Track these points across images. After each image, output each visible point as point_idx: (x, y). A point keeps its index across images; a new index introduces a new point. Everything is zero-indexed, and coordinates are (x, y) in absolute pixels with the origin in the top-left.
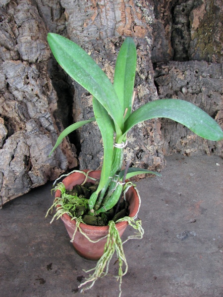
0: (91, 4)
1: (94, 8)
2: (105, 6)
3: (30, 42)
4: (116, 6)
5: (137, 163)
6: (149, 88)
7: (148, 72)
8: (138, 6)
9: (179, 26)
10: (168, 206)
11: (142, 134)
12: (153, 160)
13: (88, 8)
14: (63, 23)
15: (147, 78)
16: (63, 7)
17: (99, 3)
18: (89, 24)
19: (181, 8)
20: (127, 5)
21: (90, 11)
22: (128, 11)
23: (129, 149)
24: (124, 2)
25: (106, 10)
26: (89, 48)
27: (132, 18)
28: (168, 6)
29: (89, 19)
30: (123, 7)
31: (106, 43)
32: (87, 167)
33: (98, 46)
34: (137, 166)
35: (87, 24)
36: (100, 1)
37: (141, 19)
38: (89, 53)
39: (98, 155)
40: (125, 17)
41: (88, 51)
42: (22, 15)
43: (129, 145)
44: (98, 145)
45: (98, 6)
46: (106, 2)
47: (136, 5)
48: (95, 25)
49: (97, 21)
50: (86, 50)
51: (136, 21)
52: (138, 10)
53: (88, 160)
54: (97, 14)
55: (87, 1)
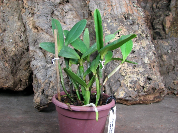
0: (108, 5)
1: (109, 6)
2: (116, 5)
3: (72, 19)
4: (122, 6)
5: (147, 85)
6: (149, 41)
7: (147, 32)
8: (134, 7)
9: (157, 30)
10: (177, 114)
11: (148, 68)
12: (158, 85)
13: (106, 7)
14: (90, 20)
15: (146, 36)
16: (91, 10)
17: (112, 4)
18: (107, 14)
19: (157, 22)
20: (128, 5)
21: (107, 8)
22: (129, 8)
23: (141, 75)
24: (126, 3)
25: (116, 7)
26: (109, 18)
27: (132, 11)
28: (149, 20)
29: (107, 10)
30: (126, 5)
31: (119, 16)
32: (111, 89)
33: (114, 17)
34: (147, 88)
35: (106, 14)
36: (113, 3)
37: (137, 13)
38: (109, 21)
39: (119, 79)
40: (128, 11)
41: (108, 20)
42: (68, 7)
43: (141, 73)
44: (118, 75)
45: (112, 5)
46: (116, 3)
47: (133, 6)
48: (111, 14)
49: (112, 12)
50: (107, 20)
51: (134, 13)
52: (135, 8)
53: (112, 84)
54: (111, 9)
55: (105, 3)
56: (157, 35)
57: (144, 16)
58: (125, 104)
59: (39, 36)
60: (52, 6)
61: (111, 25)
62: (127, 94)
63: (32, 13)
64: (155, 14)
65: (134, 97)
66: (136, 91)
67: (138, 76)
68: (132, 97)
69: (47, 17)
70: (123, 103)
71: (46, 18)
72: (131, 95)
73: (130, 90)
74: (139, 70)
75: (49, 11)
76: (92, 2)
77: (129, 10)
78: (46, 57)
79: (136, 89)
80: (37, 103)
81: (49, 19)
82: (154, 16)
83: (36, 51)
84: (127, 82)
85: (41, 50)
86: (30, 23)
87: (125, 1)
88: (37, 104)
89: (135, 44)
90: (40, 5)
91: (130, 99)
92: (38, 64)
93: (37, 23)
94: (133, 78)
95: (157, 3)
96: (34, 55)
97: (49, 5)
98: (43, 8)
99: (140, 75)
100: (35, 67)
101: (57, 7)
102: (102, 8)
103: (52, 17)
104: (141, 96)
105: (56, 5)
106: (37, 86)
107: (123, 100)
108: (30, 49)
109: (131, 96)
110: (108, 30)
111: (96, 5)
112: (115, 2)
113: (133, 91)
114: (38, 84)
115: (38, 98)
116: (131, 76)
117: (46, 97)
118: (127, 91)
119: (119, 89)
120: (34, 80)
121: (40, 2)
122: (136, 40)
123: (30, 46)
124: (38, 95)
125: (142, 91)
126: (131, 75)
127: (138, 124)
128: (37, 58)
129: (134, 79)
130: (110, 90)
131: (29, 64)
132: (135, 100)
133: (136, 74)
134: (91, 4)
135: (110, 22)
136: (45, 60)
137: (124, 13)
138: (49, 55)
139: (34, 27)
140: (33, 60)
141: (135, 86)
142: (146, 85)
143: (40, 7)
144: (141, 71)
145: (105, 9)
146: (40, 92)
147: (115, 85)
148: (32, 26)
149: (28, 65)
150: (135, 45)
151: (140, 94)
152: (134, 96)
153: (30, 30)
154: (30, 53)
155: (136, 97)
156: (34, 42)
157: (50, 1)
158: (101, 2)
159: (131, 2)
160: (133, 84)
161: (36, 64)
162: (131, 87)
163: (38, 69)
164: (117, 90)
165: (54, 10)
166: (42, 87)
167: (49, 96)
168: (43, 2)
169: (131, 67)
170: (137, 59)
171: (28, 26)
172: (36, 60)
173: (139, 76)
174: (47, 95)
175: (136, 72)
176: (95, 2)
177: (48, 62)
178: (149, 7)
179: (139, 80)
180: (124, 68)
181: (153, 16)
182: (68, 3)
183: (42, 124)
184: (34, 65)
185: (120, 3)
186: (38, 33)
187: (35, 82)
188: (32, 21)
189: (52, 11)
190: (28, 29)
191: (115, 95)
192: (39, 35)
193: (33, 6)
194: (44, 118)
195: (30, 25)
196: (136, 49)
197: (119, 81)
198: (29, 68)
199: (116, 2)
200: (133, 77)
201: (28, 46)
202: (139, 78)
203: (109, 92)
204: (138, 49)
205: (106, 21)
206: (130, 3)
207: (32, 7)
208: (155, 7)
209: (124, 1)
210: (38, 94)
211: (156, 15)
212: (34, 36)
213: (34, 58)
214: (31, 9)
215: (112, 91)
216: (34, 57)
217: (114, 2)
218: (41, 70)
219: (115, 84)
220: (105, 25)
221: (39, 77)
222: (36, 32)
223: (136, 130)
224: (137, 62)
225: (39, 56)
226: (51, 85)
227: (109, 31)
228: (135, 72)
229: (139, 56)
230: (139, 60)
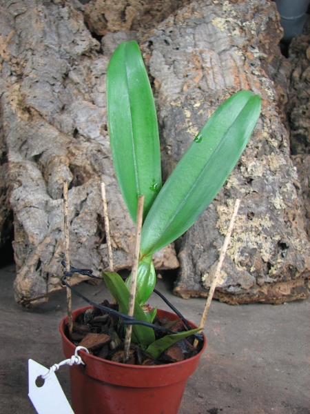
0: (194, 66)
1: (197, 69)
2: (212, 68)
4: (226, 72)
5: (279, 261)
6: (285, 158)
7: (282, 136)
8: (254, 74)
9: (301, 131)
11: (281, 220)
12: (303, 261)
13: (189, 70)
15: (280, 146)
16: (153, 75)
17: (204, 65)
18: (192, 87)
19: (301, 111)
20: (241, 70)
21: (192, 73)
22: (242, 77)
23: (265, 236)
24: (236, 66)
25: (213, 73)
26: (198, 99)
27: (248, 84)
28: (283, 107)
29: (191, 79)
30: (236, 71)
31: (221, 94)
32: (195, 265)
33: (209, 96)
34: (279, 266)
35: (188, 87)
36: (206, 63)
37: (261, 89)
38: (198, 105)
39: (215, 243)
40: (240, 83)
41: (195, 103)
42: (102, 66)
43: (265, 230)
44: (212, 232)
45: (203, 68)
46: (213, 64)
47: (252, 73)
48: (200, 88)
49: (203, 84)
50: (192, 102)
51: (253, 89)
52: (256, 78)
53: (198, 253)
54: (202, 75)
55: (188, 62)
56: (301, 142)
57: (274, 96)
58: (226, 302)
59: (33, 131)
60: (66, 61)
61: (201, 114)
62: (232, 280)
63: (19, 73)
64: (296, 93)
65: (247, 288)
66: (254, 272)
67: (258, 239)
68: (242, 287)
69: (53, 85)
70: (221, 300)
71: (50, 87)
72: (241, 281)
73: (240, 269)
74: (262, 223)
75: (58, 71)
76: (158, 56)
77: (242, 81)
78: (49, 181)
79: (252, 269)
80: (24, 292)
81: (57, 91)
82: (295, 98)
83: (23, 165)
84: (232, 251)
85: (35, 164)
86: (12, 98)
87: (235, 61)
88: (22, 294)
89: (254, 163)
90: (37, 56)
91: (238, 290)
92: (29, 197)
93: (30, 98)
94: (247, 242)
95: (303, 69)
96: (19, 175)
97: (58, 56)
98: (45, 65)
99: (263, 235)
100: (22, 203)
101: (76, 63)
102: (179, 73)
103: (65, 87)
104: (263, 285)
105: (75, 58)
106: (22, 249)
107: (222, 293)
108: (9, 159)
109: (241, 283)
110: (193, 125)
111: (166, 64)
112: (211, 62)
113: (246, 272)
114: (26, 245)
115: (26, 280)
116: (244, 236)
117: (44, 278)
118: (232, 273)
119: (213, 266)
120: (16, 234)
121: (39, 49)
122: (256, 152)
123: (10, 151)
124: (28, 272)
125: (265, 274)
126: (243, 234)
127: (257, 352)
128: (28, 181)
129: (250, 244)
130: (192, 268)
131: (5, 194)
132: (248, 294)
133: (254, 233)
134: (154, 61)
135: (199, 109)
136: (45, 188)
137: (233, 88)
138: (57, 178)
139: (22, 108)
140: (16, 186)
141: (250, 261)
142: (277, 259)
143: (39, 60)
144: (265, 226)
145: (187, 76)
146: (31, 266)
147: (205, 256)
148: (18, 104)
149: (2, 196)
150: (254, 166)
151: (261, 281)
152: (248, 284)
153: (13, 114)
154: (11, 169)
155: (251, 288)
156: (20, 143)
157: (62, 49)
158: (179, 58)
159: (246, 63)
160: (246, 256)
161: (24, 196)
162: (241, 263)
163: (28, 209)
164: (209, 267)
165: (70, 70)
166: (37, 252)
167: (53, 276)
168: (46, 50)
169: (244, 217)
170: (257, 199)
171: (8, 103)
172: (24, 187)
173: (260, 239)
174: (48, 274)
175: (253, 229)
176: (164, 56)
177: (53, 195)
178: (284, 76)
179: (260, 247)
180: (227, 218)
181: (292, 98)
182: (101, 56)
183: (34, 342)
184: (18, 200)
185: (222, 65)
186: (32, 123)
187: (18, 238)
188: (16, 93)
189: (64, 72)
190: (7, 110)
191: (204, 279)
192: (32, 128)
193: (21, 57)
194: (39, 329)
195: (11, 103)
196: (255, 174)
197: (215, 247)
198: (4, 204)
199: (213, 60)
200: (248, 240)
201: (4, 150)
202: (261, 244)
203: (189, 272)
204: (261, 175)
205: (190, 104)
206: (244, 65)
207: (18, 60)
208: (297, 79)
209: (232, 61)
210: (25, 269)
211: (300, 96)
212: (21, 129)
213: (19, 181)
214: (18, 64)
215: (197, 271)
216: (18, 178)
217: (208, 60)
218: (37, 213)
219: (206, 253)
220: (188, 114)
221: (30, 228)
222: (26, 119)
223: (254, 366)
224: (256, 204)
225: (32, 178)
226: (58, 250)
227: (196, 128)
228: (252, 227)
229: (262, 192)
230: (262, 201)
